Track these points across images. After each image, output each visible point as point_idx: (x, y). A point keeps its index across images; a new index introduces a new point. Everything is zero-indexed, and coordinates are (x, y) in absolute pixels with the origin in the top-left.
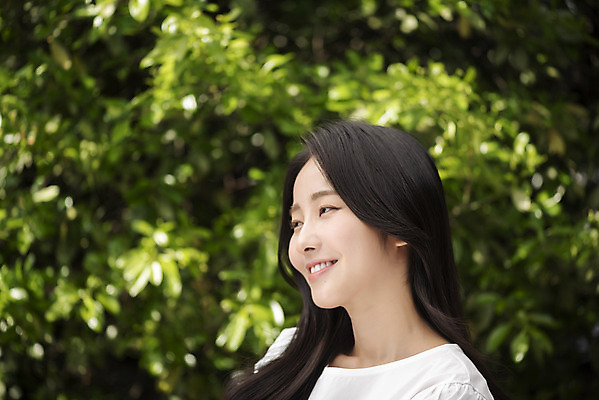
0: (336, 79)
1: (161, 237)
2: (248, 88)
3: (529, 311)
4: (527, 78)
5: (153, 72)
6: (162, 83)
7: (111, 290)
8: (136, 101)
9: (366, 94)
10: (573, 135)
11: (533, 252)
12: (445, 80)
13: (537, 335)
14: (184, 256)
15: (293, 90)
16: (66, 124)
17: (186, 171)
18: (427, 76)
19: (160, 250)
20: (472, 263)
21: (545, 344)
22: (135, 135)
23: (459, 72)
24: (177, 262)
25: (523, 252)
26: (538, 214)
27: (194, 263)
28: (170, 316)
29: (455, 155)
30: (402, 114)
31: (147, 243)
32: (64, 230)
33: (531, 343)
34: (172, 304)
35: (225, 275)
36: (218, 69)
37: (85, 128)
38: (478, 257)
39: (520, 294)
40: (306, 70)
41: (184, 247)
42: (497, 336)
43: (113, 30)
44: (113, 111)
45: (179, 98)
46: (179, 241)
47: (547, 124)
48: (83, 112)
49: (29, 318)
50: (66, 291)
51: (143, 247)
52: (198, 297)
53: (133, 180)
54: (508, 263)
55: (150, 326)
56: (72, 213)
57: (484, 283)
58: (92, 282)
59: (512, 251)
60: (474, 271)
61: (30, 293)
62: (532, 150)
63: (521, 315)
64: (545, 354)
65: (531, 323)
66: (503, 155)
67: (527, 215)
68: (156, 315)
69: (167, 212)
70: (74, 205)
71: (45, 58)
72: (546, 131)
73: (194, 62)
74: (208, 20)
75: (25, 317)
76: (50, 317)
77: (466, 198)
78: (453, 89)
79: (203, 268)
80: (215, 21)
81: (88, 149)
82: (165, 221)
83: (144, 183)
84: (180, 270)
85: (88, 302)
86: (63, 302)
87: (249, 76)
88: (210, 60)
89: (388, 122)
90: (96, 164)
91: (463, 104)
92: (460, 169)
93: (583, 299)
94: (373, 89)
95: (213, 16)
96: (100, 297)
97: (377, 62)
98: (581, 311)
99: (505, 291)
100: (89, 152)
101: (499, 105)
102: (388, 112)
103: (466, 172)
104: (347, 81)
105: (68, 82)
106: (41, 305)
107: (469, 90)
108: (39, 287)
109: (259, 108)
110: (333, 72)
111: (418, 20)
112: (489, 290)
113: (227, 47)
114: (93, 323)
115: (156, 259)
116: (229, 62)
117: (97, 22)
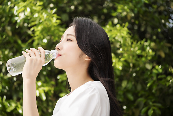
1: (40, 83)
3: (153, 102)
14: (46, 89)
19: (39, 87)
21: (159, 112)
24: (44, 90)
41: (47, 86)
46: (45, 84)
62: (150, 51)
64: (159, 115)
79: (52, 92)
115: (37, 89)
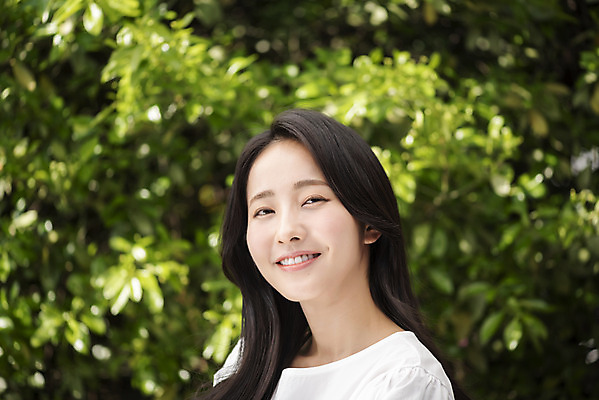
0: (306, 77)
1: (139, 253)
2: (211, 93)
3: (520, 298)
4: (506, 61)
5: (114, 86)
6: (124, 96)
7: (95, 310)
8: (100, 117)
9: (332, 90)
10: (555, 114)
11: (519, 236)
12: (410, 69)
13: (530, 321)
14: (164, 270)
15: (263, 92)
16: (34, 147)
17: (162, 185)
18: (394, 66)
19: (139, 266)
20: (460, 253)
21: (539, 330)
22: (107, 151)
23: (424, 59)
24: (157, 277)
25: (508, 238)
26: (521, 196)
27: (174, 276)
28: (159, 332)
29: (428, 144)
30: (369, 106)
31: (125, 260)
32: (45, 255)
33: (525, 329)
34: (159, 320)
35: (207, 286)
36: (179, 77)
37: (57, 149)
38: (465, 246)
39: (510, 281)
40: (276, 72)
41: (164, 260)
42: (490, 325)
43: (75, 48)
44: (80, 130)
45: (144, 110)
46: (158, 255)
47: (527, 105)
48: (53, 134)
49: (17, 346)
50: (50, 315)
51: (122, 264)
52: (184, 310)
53: (108, 199)
54: (495, 250)
55: (138, 345)
56: (53, 237)
57: (473, 273)
58: (77, 304)
59: (499, 237)
60: (461, 261)
61: (16, 321)
62: (507, 132)
63: (512, 302)
64: (541, 340)
65: (524, 309)
66: (479, 141)
67: (509, 199)
68: (143, 333)
69: (145, 227)
70: (54, 228)
71: (10, 81)
72: (526, 112)
73: (153, 72)
74: (163, 28)
75: (13, 346)
76: (35, 342)
77: (444, 187)
78: (418, 77)
79: (184, 280)
80: (170, 28)
81: (58, 169)
82: (142, 236)
83: (119, 200)
84: (160, 285)
85: (73, 324)
86: (48, 326)
87: (214, 81)
88: (169, 69)
89: (355, 116)
90: (67, 185)
91: (429, 91)
92: (435, 157)
93: (580, 281)
94: (339, 84)
95: (166, 23)
96: (85, 319)
97: (345, 57)
98: (579, 293)
99: (495, 280)
100: (59, 172)
101: (476, 91)
102: (355, 105)
103: (442, 161)
104: (316, 79)
105: (35, 104)
106: (28, 332)
107: (435, 76)
108: (25, 313)
109: (225, 113)
110: (302, 69)
111: (388, 11)
112: (480, 278)
113: (185, 54)
114: (79, 346)
115: (136, 276)
116: (189, 69)
117: (57, 40)
